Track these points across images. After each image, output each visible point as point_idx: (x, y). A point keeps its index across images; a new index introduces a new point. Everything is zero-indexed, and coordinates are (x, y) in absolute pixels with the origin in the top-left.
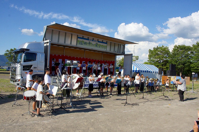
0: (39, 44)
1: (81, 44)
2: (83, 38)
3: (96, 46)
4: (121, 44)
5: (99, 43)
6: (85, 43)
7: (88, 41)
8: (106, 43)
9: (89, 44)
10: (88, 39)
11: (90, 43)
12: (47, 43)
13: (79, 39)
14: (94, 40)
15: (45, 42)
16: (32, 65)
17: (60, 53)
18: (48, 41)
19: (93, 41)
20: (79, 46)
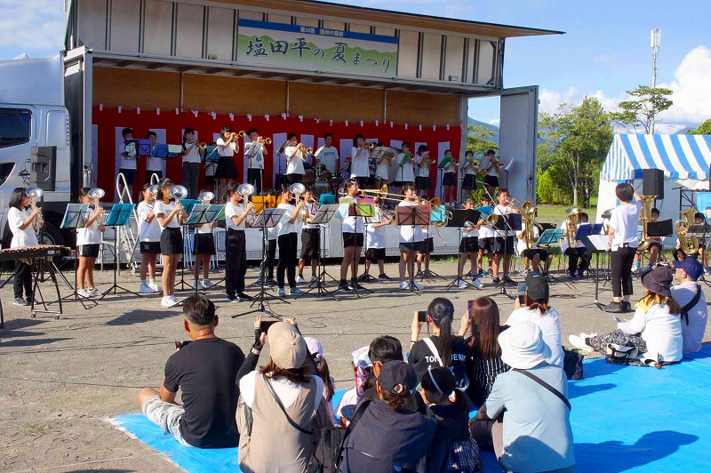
0: (40, 66)
1: (258, 54)
2: (264, 24)
3: (339, 56)
4: (478, 37)
5: (352, 43)
6: (280, 46)
7: (291, 38)
8: (395, 40)
9: (301, 48)
10: (293, 27)
11: (302, 46)
12: (81, 58)
13: (243, 30)
14: (322, 31)
15: (73, 54)
16: (13, 164)
17: (137, 100)
18: (81, 51)
19: (317, 32)
20: (248, 61)
